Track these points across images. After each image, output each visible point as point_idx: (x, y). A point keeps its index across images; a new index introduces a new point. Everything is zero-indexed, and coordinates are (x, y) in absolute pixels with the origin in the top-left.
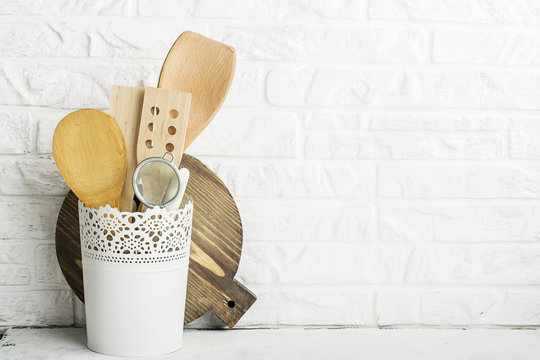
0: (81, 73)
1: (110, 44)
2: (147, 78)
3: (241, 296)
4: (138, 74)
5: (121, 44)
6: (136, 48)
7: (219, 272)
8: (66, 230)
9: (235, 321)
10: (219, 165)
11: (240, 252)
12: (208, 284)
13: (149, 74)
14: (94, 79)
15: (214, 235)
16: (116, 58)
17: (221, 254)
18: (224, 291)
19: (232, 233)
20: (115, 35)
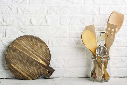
0: (16, 17)
1: (23, 11)
2: (32, 19)
3: (51, 70)
4: (30, 18)
5: (25, 10)
6: (29, 11)
7: (45, 64)
8: (8, 57)
9: (50, 76)
10: (49, 39)
11: (50, 60)
12: (43, 68)
13: (32, 17)
14: (19, 19)
15: (44, 56)
16: (24, 14)
17: (45, 60)
18: (47, 69)
19: (48, 55)
20: (24, 8)
